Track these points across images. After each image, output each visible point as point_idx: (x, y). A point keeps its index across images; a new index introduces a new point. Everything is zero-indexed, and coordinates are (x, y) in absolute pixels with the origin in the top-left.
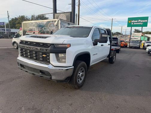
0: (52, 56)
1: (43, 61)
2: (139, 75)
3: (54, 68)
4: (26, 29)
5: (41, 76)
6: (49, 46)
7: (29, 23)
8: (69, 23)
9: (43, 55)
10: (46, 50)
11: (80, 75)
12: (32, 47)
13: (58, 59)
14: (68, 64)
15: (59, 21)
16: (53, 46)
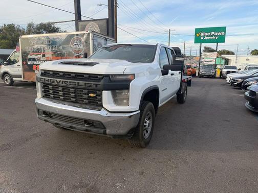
0: (106, 95)
2: (228, 120)
5: (86, 130)
7: (31, 38)
8: (106, 37)
9: (90, 95)
10: (96, 85)
11: (147, 124)
12: (69, 81)
14: (133, 107)
15: (91, 34)
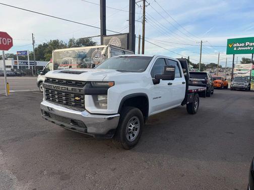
0: (88, 99)
1: (75, 106)
2: (233, 132)
3: (90, 116)
4: (59, 61)
5: (72, 128)
6: (84, 85)
7: (62, 51)
8: (124, 50)
9: (76, 98)
10: (80, 90)
11: (132, 128)
12: (61, 86)
13: (97, 104)
14: (111, 111)
15: (109, 48)
16: (89, 84)
